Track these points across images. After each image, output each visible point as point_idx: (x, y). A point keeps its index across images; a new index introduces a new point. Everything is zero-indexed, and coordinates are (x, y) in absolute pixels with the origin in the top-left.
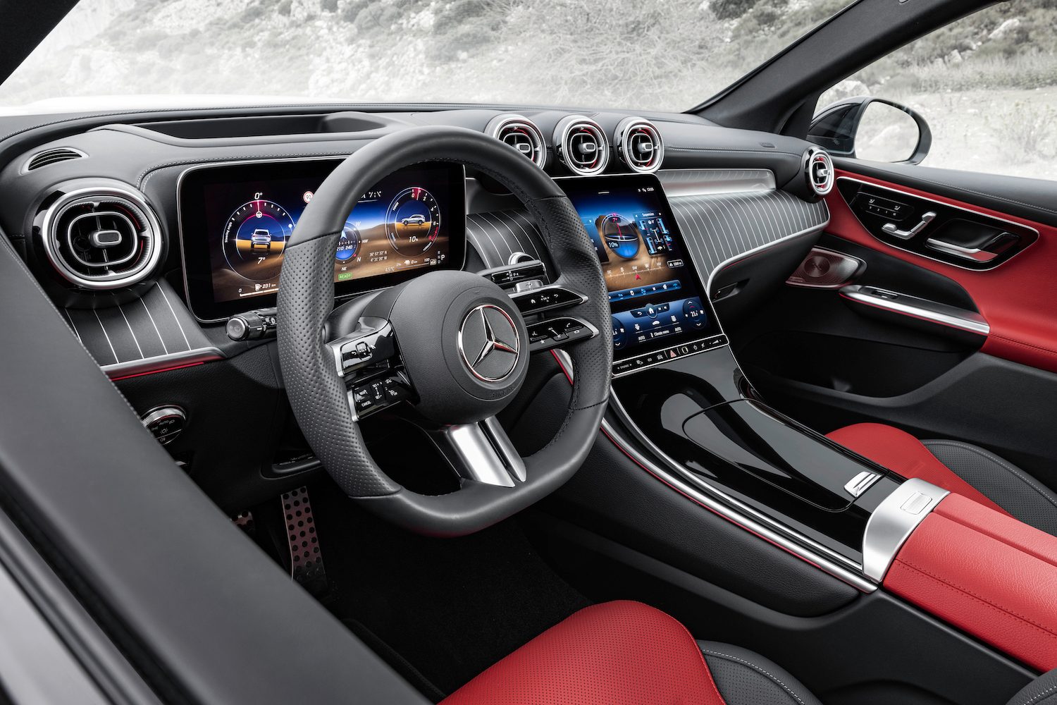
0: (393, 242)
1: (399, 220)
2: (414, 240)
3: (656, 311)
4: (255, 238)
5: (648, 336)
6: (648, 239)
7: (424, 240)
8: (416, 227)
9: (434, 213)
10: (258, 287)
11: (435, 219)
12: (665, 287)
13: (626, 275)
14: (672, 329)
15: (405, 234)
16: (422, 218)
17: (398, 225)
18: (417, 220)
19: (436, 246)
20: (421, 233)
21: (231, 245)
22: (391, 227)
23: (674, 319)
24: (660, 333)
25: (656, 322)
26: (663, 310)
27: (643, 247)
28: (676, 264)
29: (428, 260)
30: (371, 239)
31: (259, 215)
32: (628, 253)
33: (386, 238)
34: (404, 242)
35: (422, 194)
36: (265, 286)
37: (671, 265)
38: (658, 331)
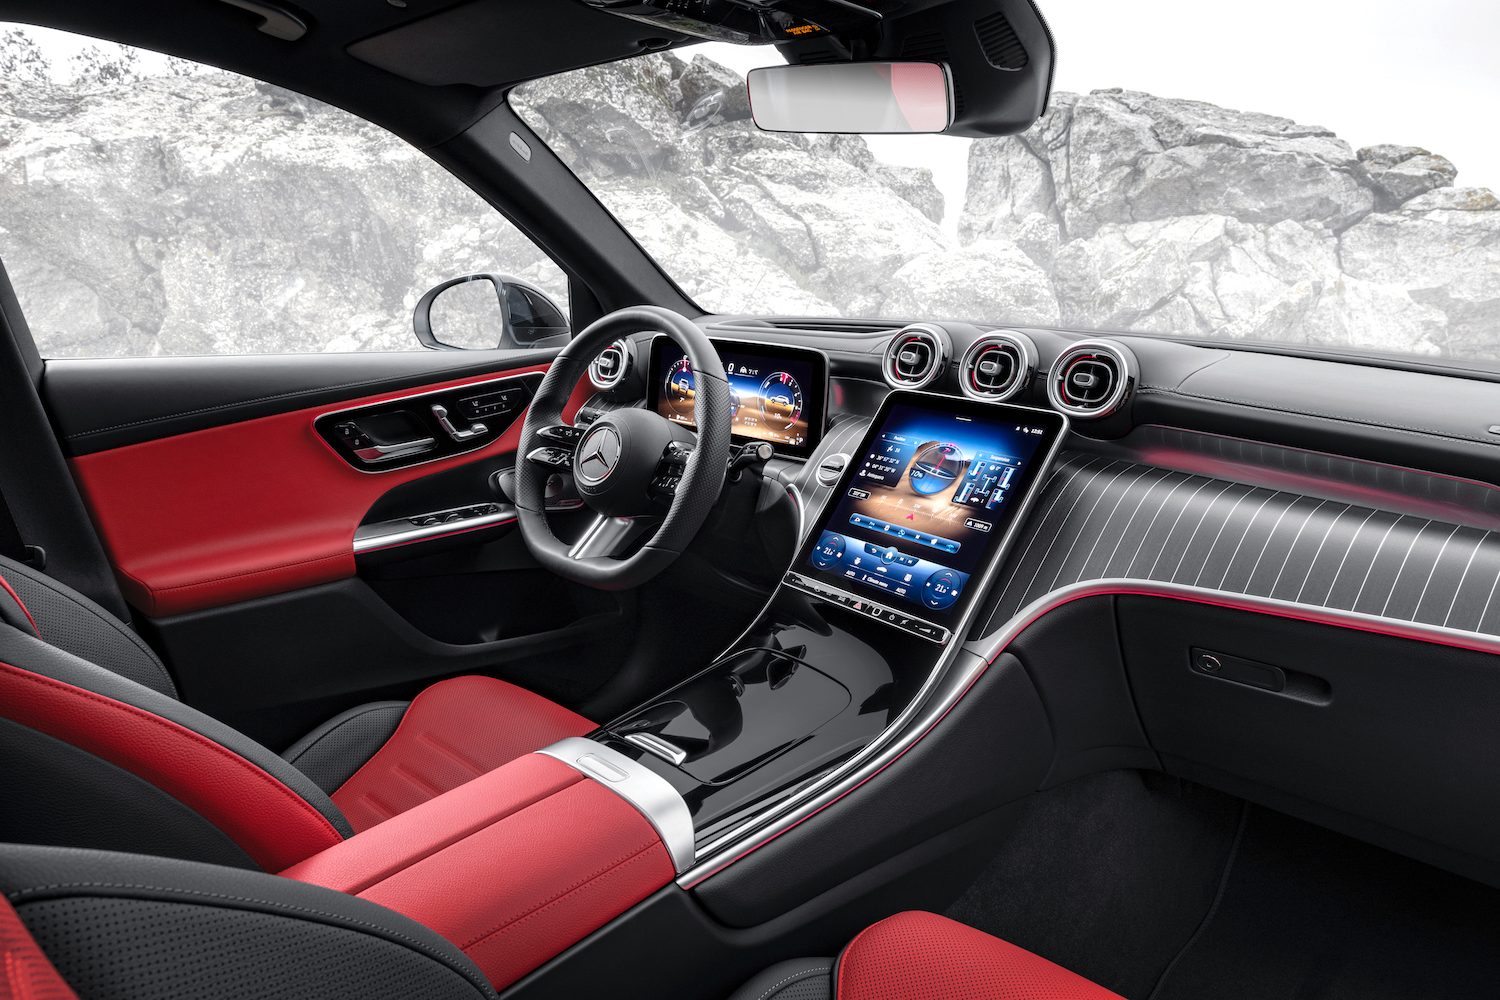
0: (762, 413)
1: (769, 397)
2: (778, 417)
3: (895, 559)
4: (681, 384)
5: (859, 574)
6: (968, 484)
7: (786, 419)
8: (781, 406)
9: (797, 399)
10: (678, 416)
11: (797, 403)
12: (934, 542)
13: (899, 509)
14: (893, 586)
15: (773, 410)
16: (787, 400)
17: (768, 401)
18: (782, 401)
19: (796, 429)
20: (785, 413)
21: (669, 385)
22: (762, 401)
23: (908, 578)
24: (876, 582)
25: (884, 570)
26: (905, 563)
27: (953, 489)
28: (978, 526)
29: (788, 438)
30: (747, 406)
31: (684, 370)
32: (924, 488)
33: (757, 408)
34: (770, 416)
35: (789, 380)
36: (682, 418)
37: (970, 523)
38: (875, 578)
